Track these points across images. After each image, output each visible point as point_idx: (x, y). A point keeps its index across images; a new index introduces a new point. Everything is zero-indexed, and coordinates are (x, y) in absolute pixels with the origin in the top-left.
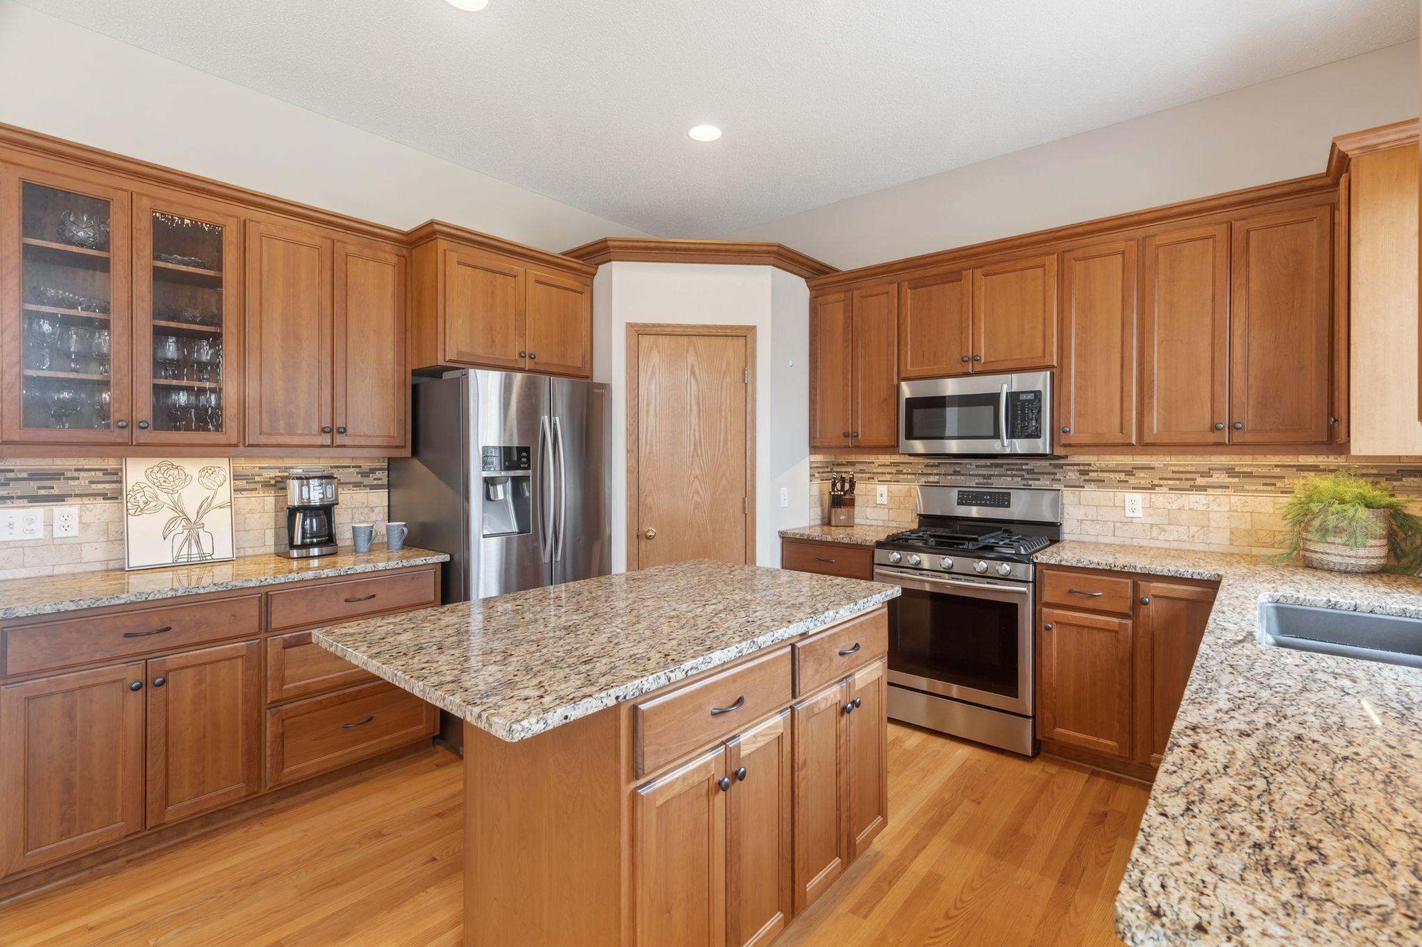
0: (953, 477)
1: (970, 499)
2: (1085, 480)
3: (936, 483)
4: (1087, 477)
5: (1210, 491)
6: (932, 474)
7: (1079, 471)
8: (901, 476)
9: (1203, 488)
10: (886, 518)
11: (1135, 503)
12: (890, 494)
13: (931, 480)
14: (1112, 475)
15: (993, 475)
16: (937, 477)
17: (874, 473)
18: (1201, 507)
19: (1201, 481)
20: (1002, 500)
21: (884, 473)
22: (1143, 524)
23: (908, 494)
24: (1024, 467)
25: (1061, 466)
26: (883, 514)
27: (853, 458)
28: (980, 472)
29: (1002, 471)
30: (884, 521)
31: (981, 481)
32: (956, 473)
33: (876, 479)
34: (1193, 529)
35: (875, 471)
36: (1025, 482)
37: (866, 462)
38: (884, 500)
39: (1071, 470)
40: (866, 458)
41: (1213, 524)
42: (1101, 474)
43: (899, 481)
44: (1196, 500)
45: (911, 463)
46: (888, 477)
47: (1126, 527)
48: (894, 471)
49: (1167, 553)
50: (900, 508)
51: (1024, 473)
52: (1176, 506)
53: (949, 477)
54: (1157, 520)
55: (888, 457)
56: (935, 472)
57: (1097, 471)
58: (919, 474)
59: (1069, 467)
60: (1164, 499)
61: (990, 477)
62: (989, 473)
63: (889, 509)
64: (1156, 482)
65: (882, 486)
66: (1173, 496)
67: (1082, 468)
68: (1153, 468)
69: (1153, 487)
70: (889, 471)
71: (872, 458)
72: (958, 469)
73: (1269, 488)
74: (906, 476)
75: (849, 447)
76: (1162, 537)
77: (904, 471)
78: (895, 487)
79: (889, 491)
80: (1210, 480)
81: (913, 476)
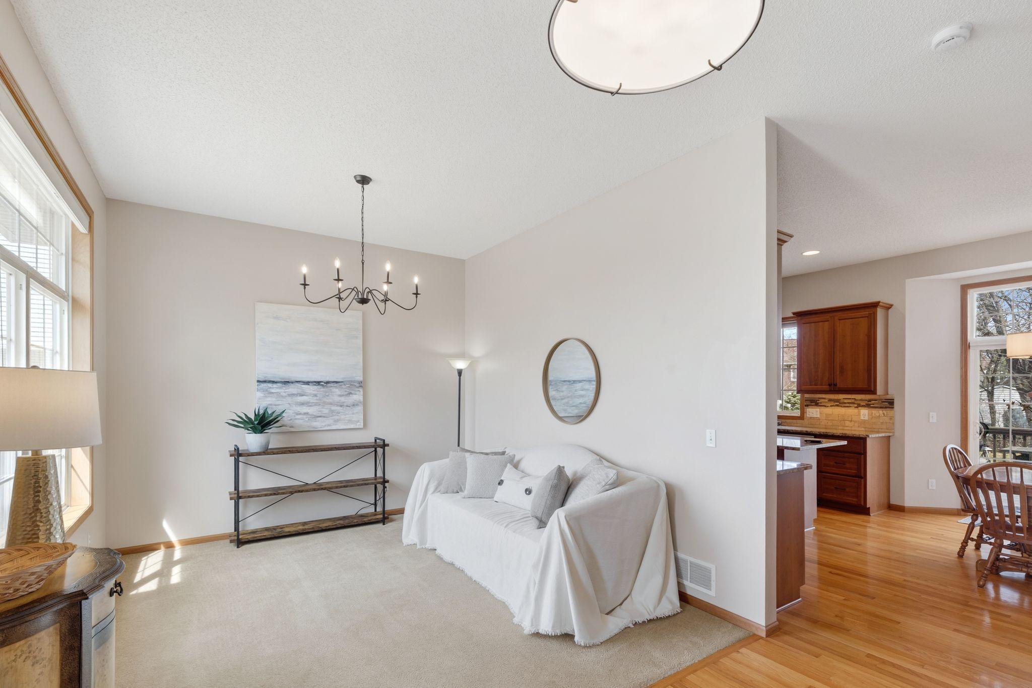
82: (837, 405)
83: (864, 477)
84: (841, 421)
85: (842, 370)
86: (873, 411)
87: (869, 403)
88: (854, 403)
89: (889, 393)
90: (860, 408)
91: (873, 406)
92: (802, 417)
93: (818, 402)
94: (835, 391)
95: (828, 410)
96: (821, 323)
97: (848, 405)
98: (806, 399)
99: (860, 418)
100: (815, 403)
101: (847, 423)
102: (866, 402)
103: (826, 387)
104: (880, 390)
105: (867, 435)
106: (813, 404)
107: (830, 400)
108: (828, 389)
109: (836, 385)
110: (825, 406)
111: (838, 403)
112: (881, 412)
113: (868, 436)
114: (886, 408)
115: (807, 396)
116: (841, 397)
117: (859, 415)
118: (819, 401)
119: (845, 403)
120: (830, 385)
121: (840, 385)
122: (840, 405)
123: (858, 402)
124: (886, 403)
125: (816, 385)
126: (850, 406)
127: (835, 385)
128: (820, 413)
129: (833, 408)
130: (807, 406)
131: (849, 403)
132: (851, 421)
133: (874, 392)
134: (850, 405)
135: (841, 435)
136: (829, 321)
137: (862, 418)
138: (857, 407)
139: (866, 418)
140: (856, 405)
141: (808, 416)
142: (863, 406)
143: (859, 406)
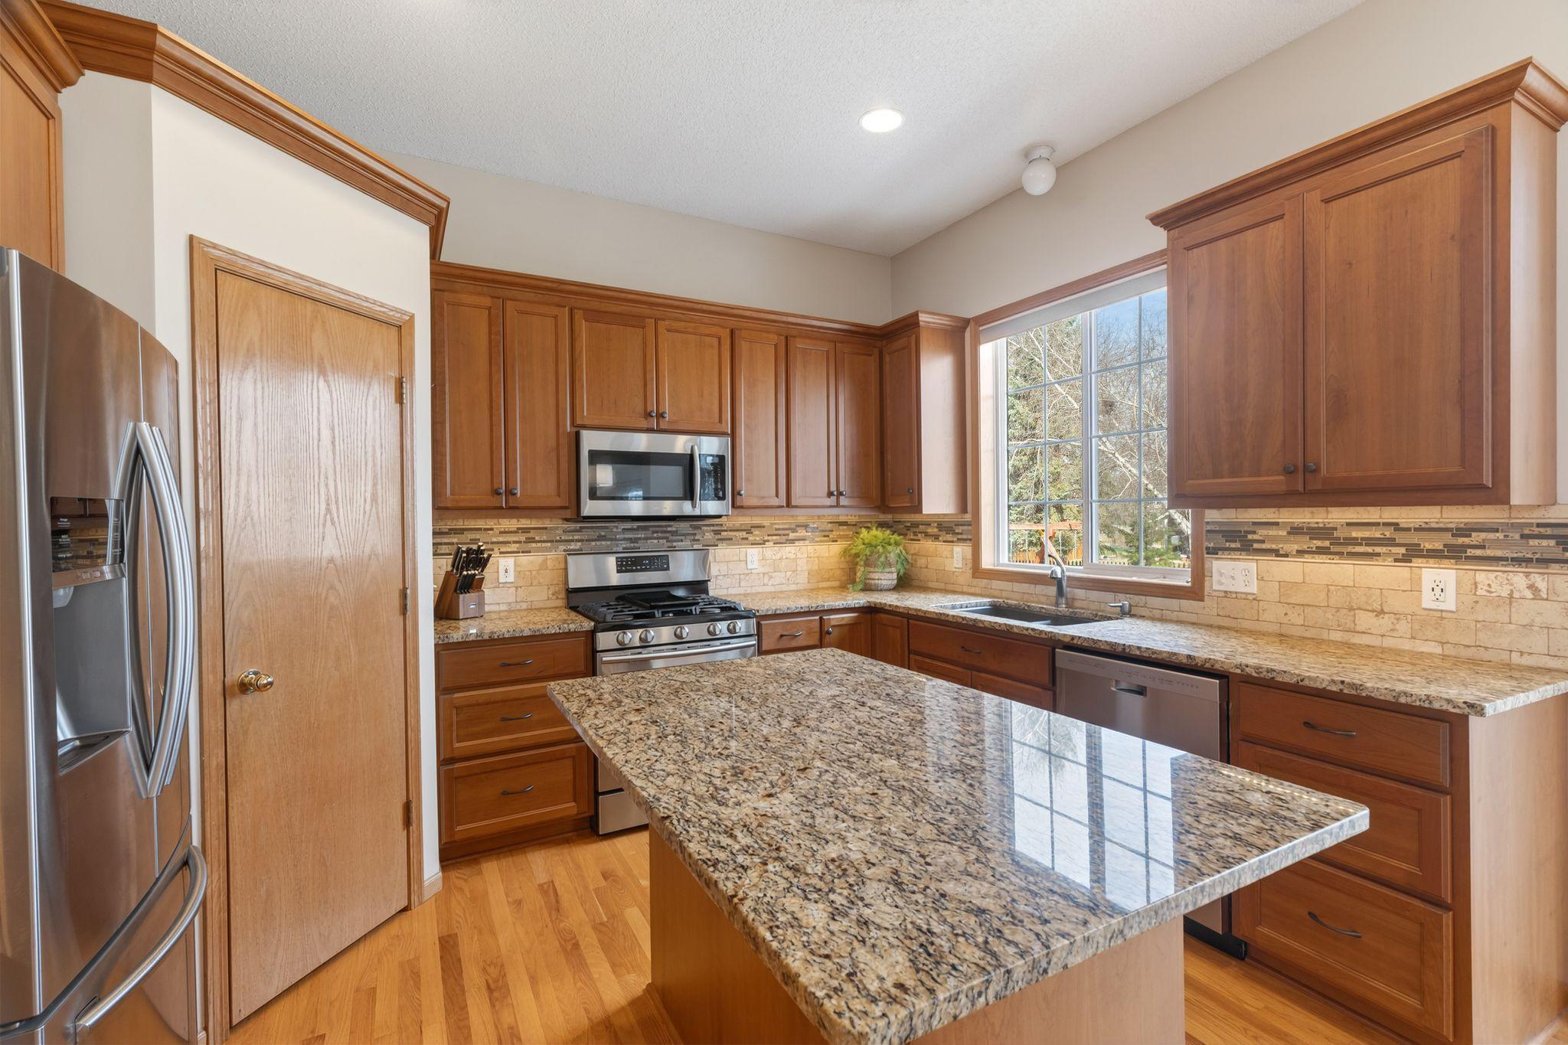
0: (598, 543)
1: (630, 566)
2: (718, 540)
3: (579, 550)
4: (719, 537)
5: (797, 543)
6: (572, 541)
7: (713, 531)
8: (534, 545)
9: (792, 541)
10: (512, 599)
11: (753, 555)
12: (518, 569)
13: (572, 547)
14: (737, 534)
15: (640, 539)
16: (580, 544)
17: (492, 543)
18: (792, 556)
19: (792, 535)
20: (660, 563)
21: (509, 542)
22: (758, 574)
23: (543, 566)
24: (669, 529)
25: (698, 527)
26: (510, 595)
27: (460, 524)
28: (626, 536)
29: (649, 534)
30: (509, 604)
31: (628, 545)
32: (601, 538)
33: (496, 550)
34: (789, 574)
35: (495, 540)
36: (669, 544)
37: (480, 529)
38: (511, 578)
39: (708, 531)
40: (481, 524)
41: (799, 569)
42: (730, 533)
43: (530, 552)
44: (789, 551)
45: (546, 528)
46: (514, 547)
47: (747, 578)
48: (523, 539)
49: (774, 595)
50: (531, 585)
51: (667, 535)
52: (778, 556)
53: (594, 543)
54: (766, 570)
55: (514, 521)
56: (576, 537)
57: (726, 531)
58: (557, 541)
59: (705, 528)
60: (771, 551)
61: (636, 540)
62: (636, 536)
63: (517, 588)
64: (766, 538)
65: (506, 559)
66: (777, 548)
67: (716, 528)
68: (764, 527)
69: (764, 543)
70: (516, 539)
71: (490, 523)
72: (603, 534)
73: (826, 538)
74: (539, 545)
75: (502, 508)
76: (770, 583)
77: (537, 538)
78: (524, 559)
79: (516, 565)
80: (797, 534)
81: (549, 544)
82: (1321, 551)
83: (1459, 906)
84: (1338, 609)
85: (1340, 409)
86: (1481, 577)
87: (1461, 540)
88: (1391, 542)
89: (1558, 501)
90: (1417, 562)
91: (1478, 552)
92: (1195, 591)
93: (1250, 537)
94: (1312, 493)
95: (1289, 569)
96: (1250, 235)
97: (1369, 549)
98: (1209, 528)
99: (1419, 600)
100: (1240, 541)
101: (1365, 620)
102: (1448, 538)
103: (1276, 481)
104: (1522, 486)
105: (1471, 706)
106: (1233, 545)
107: (1295, 531)
108: (1283, 488)
109: (1316, 471)
110: (1277, 553)
111: (1327, 543)
112: (1519, 580)
113: (1481, 712)
114: (1544, 562)
115: (1212, 515)
116: (1337, 516)
117: (1415, 587)
118: (1254, 533)
119: (1355, 542)
120: (1289, 472)
121: (1331, 463)
122: (1333, 549)
123: (1413, 538)
124: (1545, 543)
125: (1233, 473)
126: (1378, 555)
127: (1311, 471)
128: (1260, 579)
129: (1308, 558)
130: (1213, 551)
131: (1370, 542)
132: (1380, 613)
133: (1497, 493)
134: (1378, 549)
135: (1334, 688)
136: (1281, 217)
137: (1428, 601)
138: (1406, 559)
139: (1449, 603)
140: (1403, 550)
141: (1216, 587)
142: (1434, 554)
143: (1413, 553)
